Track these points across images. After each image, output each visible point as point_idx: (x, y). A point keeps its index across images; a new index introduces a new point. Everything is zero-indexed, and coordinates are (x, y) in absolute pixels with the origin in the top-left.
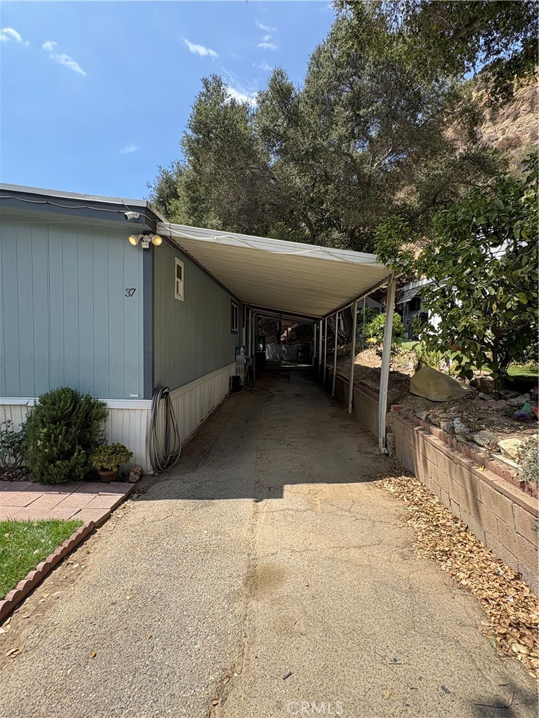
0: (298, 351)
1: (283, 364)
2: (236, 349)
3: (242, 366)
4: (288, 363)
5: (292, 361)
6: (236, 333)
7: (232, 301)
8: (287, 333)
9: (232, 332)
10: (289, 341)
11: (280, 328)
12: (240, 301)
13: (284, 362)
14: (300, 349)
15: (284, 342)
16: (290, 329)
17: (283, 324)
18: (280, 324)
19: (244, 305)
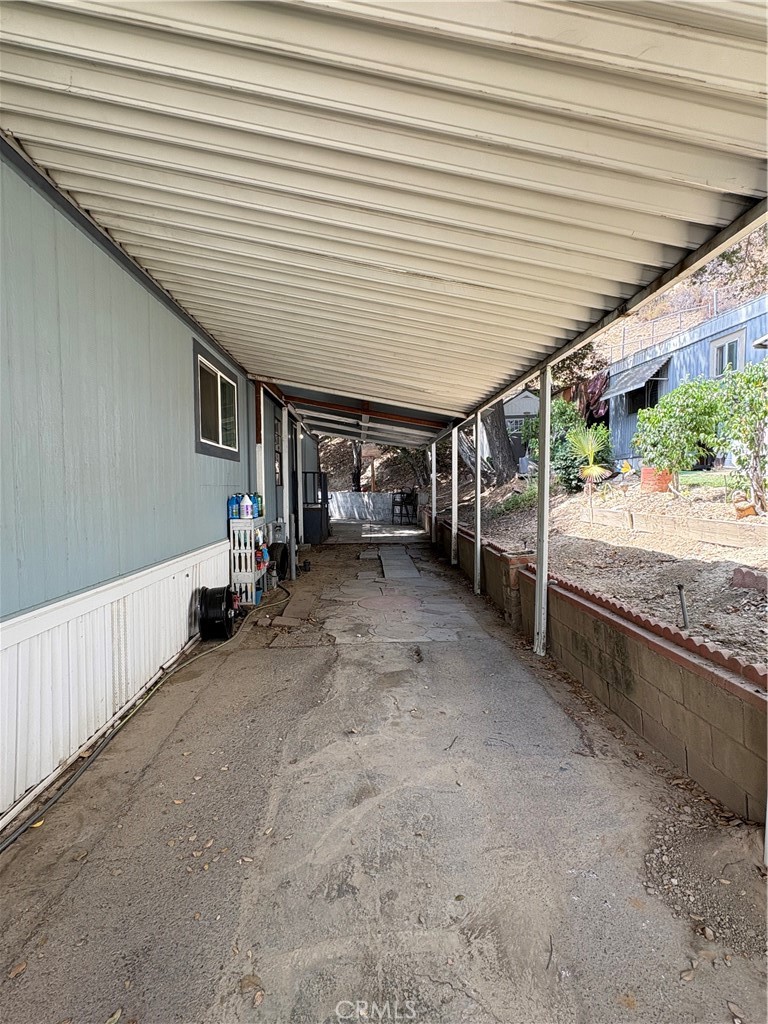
0: (395, 503)
1: (367, 532)
2: (229, 502)
3: (250, 551)
4: (376, 528)
5: (383, 523)
6: (234, 457)
7: (198, 349)
8: (373, 471)
9: (201, 449)
10: (377, 485)
11: (359, 460)
12: (244, 371)
13: (368, 526)
14: (398, 499)
15: (367, 488)
16: (377, 463)
17: (363, 454)
18: (359, 454)
19: (257, 384)
